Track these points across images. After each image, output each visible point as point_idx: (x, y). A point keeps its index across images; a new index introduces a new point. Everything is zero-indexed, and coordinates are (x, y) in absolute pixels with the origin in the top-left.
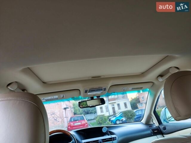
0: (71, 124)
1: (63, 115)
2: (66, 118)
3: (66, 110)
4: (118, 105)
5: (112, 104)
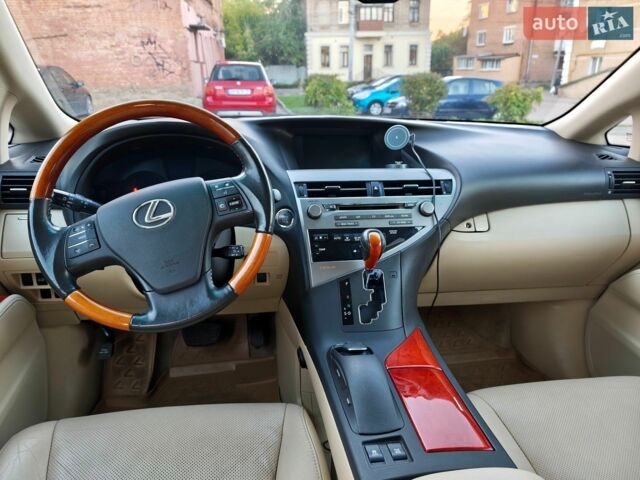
0: (215, 90)
1: (187, 51)
2: (198, 65)
3: (199, 36)
4: (389, 49)
5: (366, 42)
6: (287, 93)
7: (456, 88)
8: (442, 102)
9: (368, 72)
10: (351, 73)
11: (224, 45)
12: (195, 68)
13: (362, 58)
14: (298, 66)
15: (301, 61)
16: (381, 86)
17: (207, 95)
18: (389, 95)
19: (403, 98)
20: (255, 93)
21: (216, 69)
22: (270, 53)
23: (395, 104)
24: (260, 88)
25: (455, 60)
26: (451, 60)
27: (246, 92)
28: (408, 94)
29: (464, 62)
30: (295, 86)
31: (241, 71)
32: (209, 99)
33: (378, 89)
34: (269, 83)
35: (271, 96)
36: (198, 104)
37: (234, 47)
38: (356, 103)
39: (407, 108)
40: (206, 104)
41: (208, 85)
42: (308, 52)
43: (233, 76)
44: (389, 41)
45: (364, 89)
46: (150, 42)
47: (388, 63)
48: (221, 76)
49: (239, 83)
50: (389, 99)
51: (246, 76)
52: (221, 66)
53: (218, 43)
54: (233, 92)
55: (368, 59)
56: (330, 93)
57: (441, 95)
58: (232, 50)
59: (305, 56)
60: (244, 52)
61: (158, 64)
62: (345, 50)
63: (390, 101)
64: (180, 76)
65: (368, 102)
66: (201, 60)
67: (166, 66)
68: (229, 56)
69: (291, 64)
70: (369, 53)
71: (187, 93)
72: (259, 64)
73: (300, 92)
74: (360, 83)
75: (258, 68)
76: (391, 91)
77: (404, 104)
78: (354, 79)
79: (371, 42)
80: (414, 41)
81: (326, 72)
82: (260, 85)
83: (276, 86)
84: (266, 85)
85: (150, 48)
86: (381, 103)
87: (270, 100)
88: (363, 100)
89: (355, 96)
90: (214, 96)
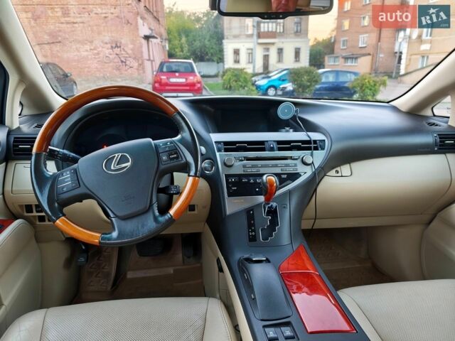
0: (161, 79)
1: (142, 52)
2: (150, 62)
3: (150, 43)
4: (280, 51)
5: (265, 46)
6: (210, 81)
7: (327, 77)
8: (318, 86)
9: (266, 66)
10: (254, 67)
11: (167, 48)
12: (148, 64)
13: (262, 56)
14: (218, 63)
15: (220, 59)
16: (275, 76)
17: (155, 82)
18: (280, 82)
19: (291, 84)
20: (189, 81)
21: (162, 65)
22: (199, 54)
23: (285, 88)
24: (191, 78)
25: (326, 58)
26: (324, 58)
27: (182, 80)
28: (294, 81)
29: (332, 59)
30: (216, 76)
31: (179, 66)
32: (157, 85)
33: (273, 78)
34: (197, 74)
35: (199, 83)
36: (149, 88)
37: (174, 49)
38: (258, 87)
39: (293, 91)
40: (154, 89)
41: (156, 76)
42: (225, 53)
43: (174, 69)
44: (281, 46)
45: (264, 78)
46: (117, 46)
47: (280, 60)
48: (165, 70)
49: (177, 74)
50: (281, 85)
51: (182, 69)
52: (165, 62)
53: (164, 47)
54: (173, 80)
55: (266, 58)
56: (240, 81)
57: (316, 82)
58: (173, 52)
59: (223, 55)
60: (181, 53)
61: (122, 62)
62: (250, 51)
63: (281, 86)
64: (137, 69)
65: (266, 87)
66: (152, 59)
67: (128, 63)
68: (171, 56)
69: (213, 61)
70: (267, 53)
71: (142, 81)
72: (191, 61)
73: (220, 80)
74: (261, 74)
75: (190, 64)
76: (282, 80)
77: (291, 89)
78: (256, 71)
79: (268, 46)
80: (298, 45)
81: (237, 66)
82: (191, 76)
83: (203, 76)
84: (196, 75)
85: (117, 50)
86: (275, 88)
87: (199, 85)
88: (263, 86)
89: (257, 83)
90: (160, 82)
